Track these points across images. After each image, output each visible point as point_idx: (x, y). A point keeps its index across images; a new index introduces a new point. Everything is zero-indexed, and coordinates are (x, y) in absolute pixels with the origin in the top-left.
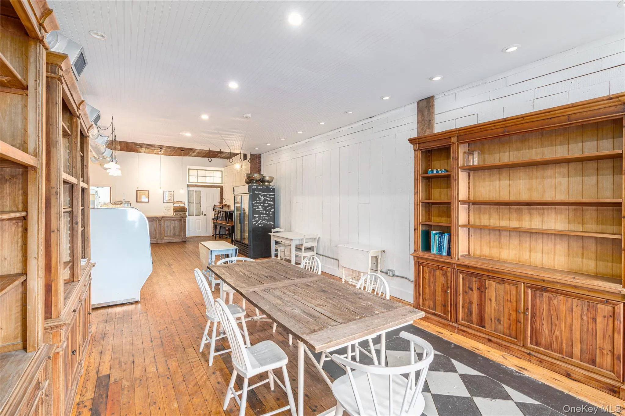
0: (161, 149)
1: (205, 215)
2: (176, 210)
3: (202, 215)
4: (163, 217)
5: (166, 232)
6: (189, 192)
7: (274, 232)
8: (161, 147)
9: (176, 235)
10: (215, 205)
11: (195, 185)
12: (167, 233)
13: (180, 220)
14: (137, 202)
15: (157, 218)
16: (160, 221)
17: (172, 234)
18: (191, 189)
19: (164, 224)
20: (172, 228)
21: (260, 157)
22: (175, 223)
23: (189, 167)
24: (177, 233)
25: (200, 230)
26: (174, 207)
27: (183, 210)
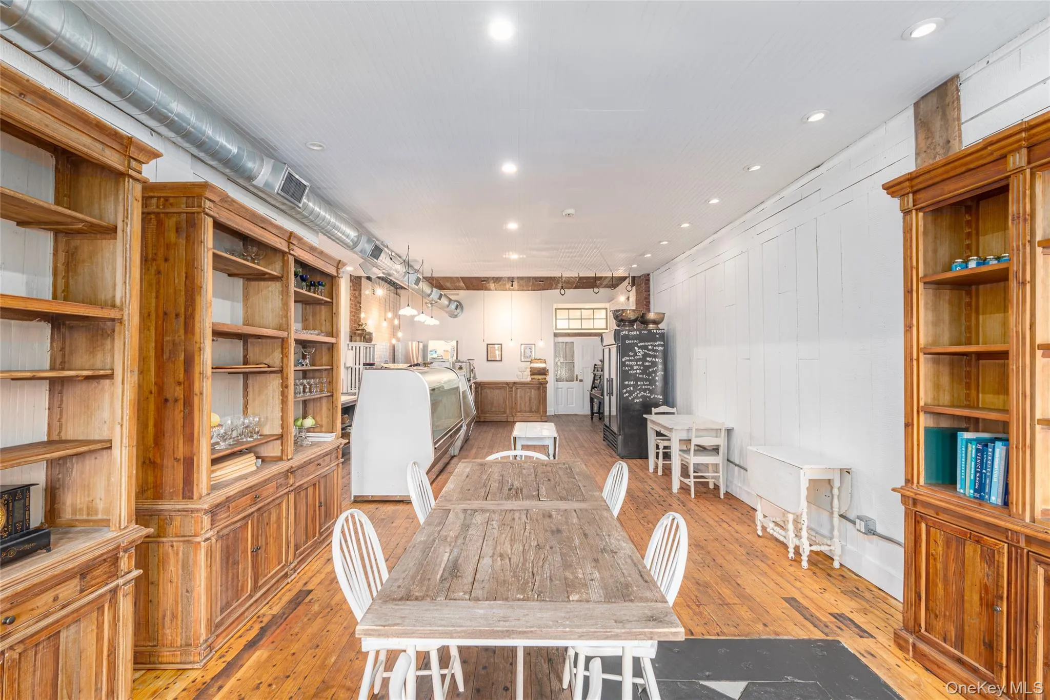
0: (512, 282)
1: (581, 381)
2: (534, 372)
3: (577, 380)
4: (515, 383)
5: (518, 407)
6: (556, 344)
7: (656, 414)
8: (511, 280)
9: (533, 410)
10: (595, 365)
11: (566, 333)
12: (520, 408)
13: (539, 388)
14: (488, 360)
15: (507, 384)
16: (512, 388)
17: (528, 409)
18: (560, 339)
19: (516, 394)
20: (527, 399)
21: (648, 280)
22: (531, 392)
23: (555, 306)
24: (534, 408)
25: (574, 405)
26: (531, 368)
27: (544, 372)
